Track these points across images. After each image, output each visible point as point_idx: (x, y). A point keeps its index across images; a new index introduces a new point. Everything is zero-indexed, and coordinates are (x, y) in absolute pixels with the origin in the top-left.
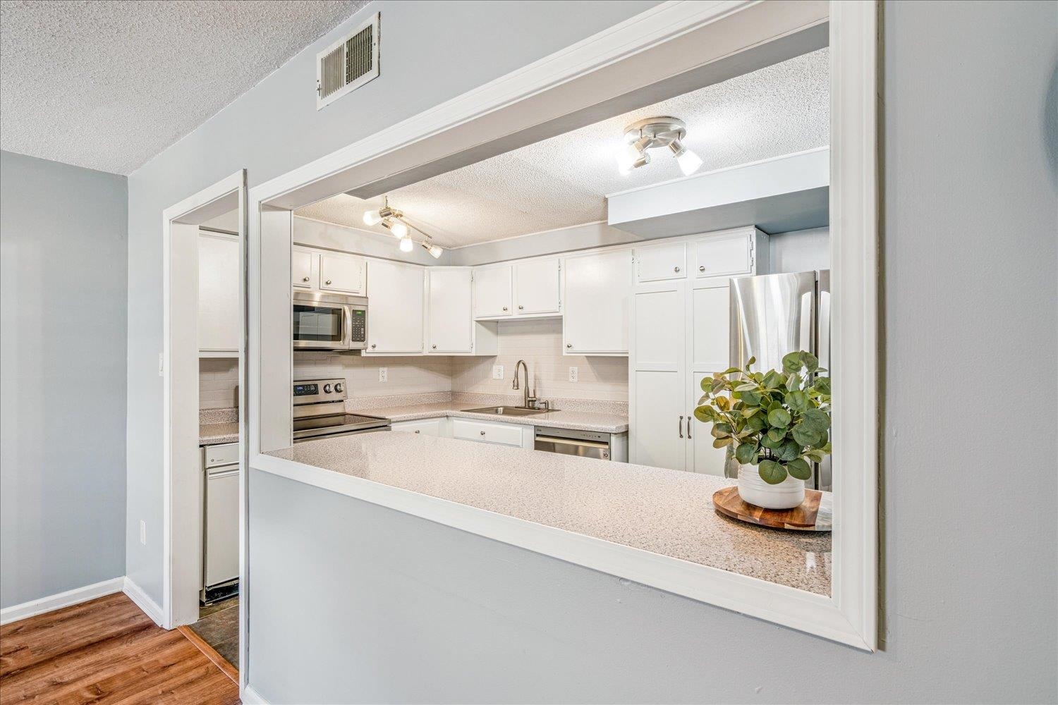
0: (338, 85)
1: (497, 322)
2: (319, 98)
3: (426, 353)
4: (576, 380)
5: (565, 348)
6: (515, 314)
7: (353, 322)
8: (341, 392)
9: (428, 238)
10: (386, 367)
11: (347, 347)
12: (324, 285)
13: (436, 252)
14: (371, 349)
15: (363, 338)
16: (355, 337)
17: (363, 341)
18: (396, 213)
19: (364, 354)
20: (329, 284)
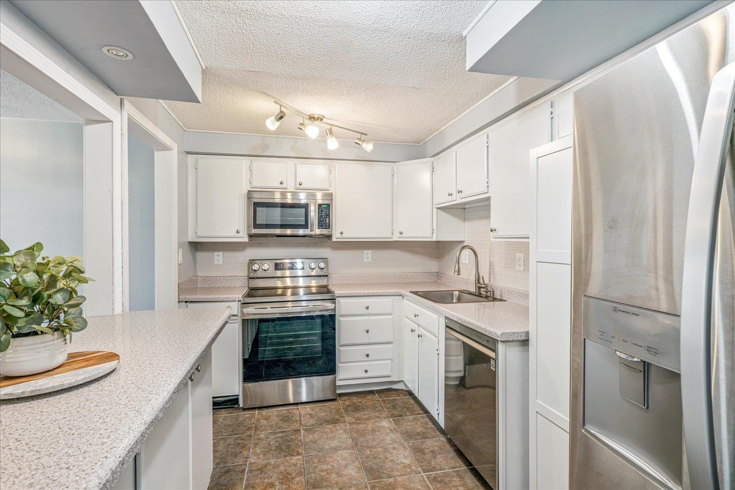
4: (521, 269)
6: (458, 199)
7: (318, 213)
8: (322, 269)
9: (363, 135)
10: (371, 249)
11: (313, 233)
12: (298, 186)
13: (369, 147)
14: (339, 235)
15: (328, 226)
16: (321, 226)
17: (328, 228)
18: (316, 116)
19: (334, 239)
20: (301, 185)
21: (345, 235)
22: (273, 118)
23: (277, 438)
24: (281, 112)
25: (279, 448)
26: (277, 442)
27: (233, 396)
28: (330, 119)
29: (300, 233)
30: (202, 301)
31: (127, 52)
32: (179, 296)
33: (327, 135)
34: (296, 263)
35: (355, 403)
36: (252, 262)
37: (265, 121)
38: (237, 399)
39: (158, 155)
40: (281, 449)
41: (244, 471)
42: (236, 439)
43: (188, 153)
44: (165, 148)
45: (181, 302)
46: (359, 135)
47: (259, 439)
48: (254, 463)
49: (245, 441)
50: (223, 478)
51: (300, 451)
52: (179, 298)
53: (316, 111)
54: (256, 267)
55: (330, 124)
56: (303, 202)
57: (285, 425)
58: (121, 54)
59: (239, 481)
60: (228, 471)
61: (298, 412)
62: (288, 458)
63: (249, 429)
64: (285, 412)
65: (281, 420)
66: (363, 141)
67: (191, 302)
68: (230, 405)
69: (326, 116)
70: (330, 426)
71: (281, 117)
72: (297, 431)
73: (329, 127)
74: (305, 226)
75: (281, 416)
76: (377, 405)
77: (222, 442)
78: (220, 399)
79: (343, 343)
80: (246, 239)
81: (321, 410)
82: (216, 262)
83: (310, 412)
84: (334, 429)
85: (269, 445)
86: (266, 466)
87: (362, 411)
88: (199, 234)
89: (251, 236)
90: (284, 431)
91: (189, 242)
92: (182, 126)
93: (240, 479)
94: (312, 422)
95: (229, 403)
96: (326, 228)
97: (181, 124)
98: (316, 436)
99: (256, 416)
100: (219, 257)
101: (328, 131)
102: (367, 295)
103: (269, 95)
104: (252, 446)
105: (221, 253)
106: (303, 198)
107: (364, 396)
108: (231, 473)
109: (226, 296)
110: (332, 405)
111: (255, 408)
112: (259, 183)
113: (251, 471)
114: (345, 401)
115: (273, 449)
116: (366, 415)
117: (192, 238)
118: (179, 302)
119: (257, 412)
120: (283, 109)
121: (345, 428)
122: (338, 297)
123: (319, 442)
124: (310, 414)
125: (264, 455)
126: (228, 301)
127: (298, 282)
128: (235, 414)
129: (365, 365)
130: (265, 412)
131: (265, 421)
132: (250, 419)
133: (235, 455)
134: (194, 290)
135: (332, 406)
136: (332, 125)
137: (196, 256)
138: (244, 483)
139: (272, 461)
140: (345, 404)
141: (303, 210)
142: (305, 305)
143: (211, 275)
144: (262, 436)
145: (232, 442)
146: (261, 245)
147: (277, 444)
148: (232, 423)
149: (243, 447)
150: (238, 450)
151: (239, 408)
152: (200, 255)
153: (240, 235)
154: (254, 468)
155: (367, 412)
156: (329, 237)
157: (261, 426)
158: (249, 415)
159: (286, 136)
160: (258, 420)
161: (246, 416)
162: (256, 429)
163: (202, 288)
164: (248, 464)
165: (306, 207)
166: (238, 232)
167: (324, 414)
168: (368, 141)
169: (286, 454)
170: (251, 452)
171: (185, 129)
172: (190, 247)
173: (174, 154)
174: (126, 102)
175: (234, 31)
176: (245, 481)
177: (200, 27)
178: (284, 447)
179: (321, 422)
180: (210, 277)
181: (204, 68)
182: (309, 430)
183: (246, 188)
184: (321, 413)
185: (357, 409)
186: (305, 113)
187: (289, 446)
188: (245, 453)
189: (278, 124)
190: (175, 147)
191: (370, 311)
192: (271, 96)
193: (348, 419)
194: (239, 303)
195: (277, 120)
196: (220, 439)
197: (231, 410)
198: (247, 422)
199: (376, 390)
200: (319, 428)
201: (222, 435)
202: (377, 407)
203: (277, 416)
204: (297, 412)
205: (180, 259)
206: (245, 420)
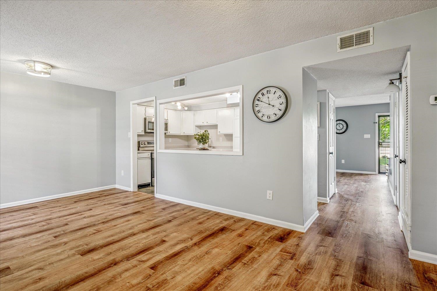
0: (178, 86)
1: (200, 126)
2: (174, 87)
3: (182, 134)
4: (221, 141)
5: (218, 132)
6: (206, 124)
19: (167, 134)
21: (170, 133)
54: (142, 143)
80: (144, 134)
166: (142, 131)
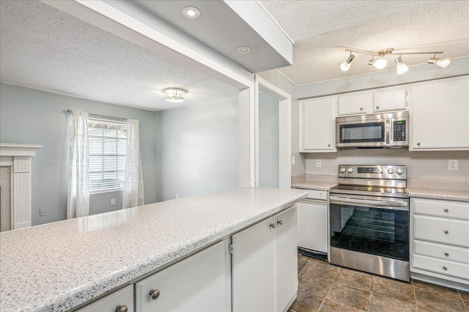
7: (394, 129)
8: (400, 174)
9: (437, 54)
10: (457, 159)
11: (389, 145)
12: (376, 110)
13: (444, 63)
14: (417, 146)
15: (403, 139)
16: (396, 138)
17: (403, 141)
18: (385, 51)
19: (411, 149)
20: (378, 108)
21: (422, 146)
22: (345, 63)
23: (349, 291)
24: (351, 56)
25: (350, 299)
26: (349, 293)
27: (324, 253)
28: (398, 50)
29: (378, 145)
30: (305, 188)
31: (248, 48)
32: (292, 184)
33: (396, 63)
34: (376, 168)
35: (429, 293)
36: (340, 167)
37: (340, 66)
38: (327, 256)
39: (281, 103)
40: (351, 300)
41: (321, 302)
42: (321, 280)
43: (299, 99)
44: (284, 98)
45: (293, 187)
46: (432, 56)
47: (336, 287)
48: (329, 300)
49: (327, 284)
50: (307, 300)
51: (366, 307)
52: (292, 185)
53: (384, 46)
54: (343, 170)
55: (399, 54)
56: (379, 121)
57: (358, 285)
58: (245, 50)
59: (316, 306)
60: (311, 297)
61: (371, 280)
62: (354, 308)
63: (331, 277)
64: (360, 276)
65: (356, 280)
66: (438, 59)
67: (299, 188)
68: (322, 258)
69: (395, 49)
70: (399, 301)
71: (352, 60)
72: (367, 293)
73: (398, 56)
74: (382, 140)
75: (356, 277)
76: (458, 304)
77: (312, 278)
78: (315, 252)
79: (417, 237)
80: (335, 150)
81: (393, 286)
82: (317, 166)
83: (382, 284)
84: (401, 305)
85: (343, 293)
86: (337, 306)
87: (437, 302)
88: (306, 148)
89: (339, 149)
90: (357, 289)
91: (300, 153)
92: (295, 84)
93: (318, 305)
94: (382, 291)
95: (321, 257)
96: (401, 140)
97: (294, 83)
98: (383, 303)
99: (338, 271)
100: (319, 163)
101: (396, 60)
102: (446, 199)
103: (341, 47)
104: (330, 289)
105: (320, 160)
106: (379, 119)
107: (443, 290)
108: (313, 299)
109: (319, 187)
110: (404, 285)
111: (339, 266)
112: (344, 111)
113: (325, 304)
114: (419, 287)
115: (345, 297)
116: (441, 307)
117: (301, 150)
118: (292, 188)
119: (339, 268)
120: (353, 53)
121: (413, 308)
122: (412, 197)
123: (384, 308)
124: (381, 285)
125: (338, 298)
126: (321, 190)
127: (379, 183)
128: (324, 265)
129: (445, 263)
130: (345, 271)
131: (344, 277)
132: (334, 271)
133: (318, 290)
134: (304, 182)
135: (404, 287)
136: (401, 54)
137: (305, 161)
138: (319, 309)
139: (342, 305)
140: (418, 289)
141: (380, 127)
142: (380, 200)
143: (314, 174)
144: (339, 285)
145: (318, 281)
146: (347, 155)
147: (349, 295)
148: (321, 270)
149: (324, 287)
150: (321, 287)
151: (327, 262)
152: (308, 161)
153: (331, 147)
154: (328, 303)
155: (442, 305)
156: (407, 147)
157: (340, 279)
158: (333, 269)
159: (364, 74)
160: (339, 274)
161: (332, 268)
162: (336, 279)
163: (309, 182)
164: (325, 299)
165: (382, 124)
166: (329, 146)
167: (395, 290)
168: (443, 58)
169: (354, 305)
170: (329, 292)
171: (297, 85)
172: (301, 156)
173: (289, 101)
174: (257, 76)
175: (304, 11)
176: (320, 308)
177: (284, 18)
178: (353, 300)
179: (391, 295)
180: (314, 175)
181: (294, 43)
182: (378, 296)
183: (334, 115)
184: (393, 288)
185: (431, 298)
186: (374, 51)
187: (357, 301)
188: (325, 291)
189: (349, 65)
190: (289, 97)
191: (449, 214)
192: (343, 47)
193: (417, 302)
194: (328, 192)
195: (348, 63)
196: (311, 276)
197: (322, 262)
198: (331, 273)
199: (459, 290)
200: (387, 298)
201: (313, 274)
202: (456, 305)
203: (354, 277)
204: (369, 279)
205: (293, 162)
206: (330, 271)
